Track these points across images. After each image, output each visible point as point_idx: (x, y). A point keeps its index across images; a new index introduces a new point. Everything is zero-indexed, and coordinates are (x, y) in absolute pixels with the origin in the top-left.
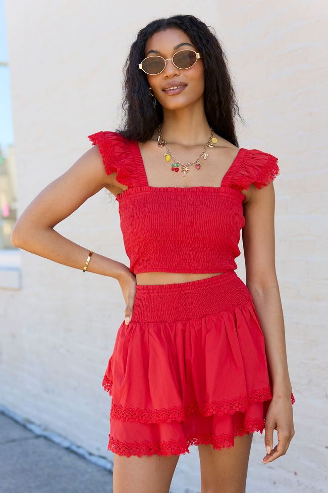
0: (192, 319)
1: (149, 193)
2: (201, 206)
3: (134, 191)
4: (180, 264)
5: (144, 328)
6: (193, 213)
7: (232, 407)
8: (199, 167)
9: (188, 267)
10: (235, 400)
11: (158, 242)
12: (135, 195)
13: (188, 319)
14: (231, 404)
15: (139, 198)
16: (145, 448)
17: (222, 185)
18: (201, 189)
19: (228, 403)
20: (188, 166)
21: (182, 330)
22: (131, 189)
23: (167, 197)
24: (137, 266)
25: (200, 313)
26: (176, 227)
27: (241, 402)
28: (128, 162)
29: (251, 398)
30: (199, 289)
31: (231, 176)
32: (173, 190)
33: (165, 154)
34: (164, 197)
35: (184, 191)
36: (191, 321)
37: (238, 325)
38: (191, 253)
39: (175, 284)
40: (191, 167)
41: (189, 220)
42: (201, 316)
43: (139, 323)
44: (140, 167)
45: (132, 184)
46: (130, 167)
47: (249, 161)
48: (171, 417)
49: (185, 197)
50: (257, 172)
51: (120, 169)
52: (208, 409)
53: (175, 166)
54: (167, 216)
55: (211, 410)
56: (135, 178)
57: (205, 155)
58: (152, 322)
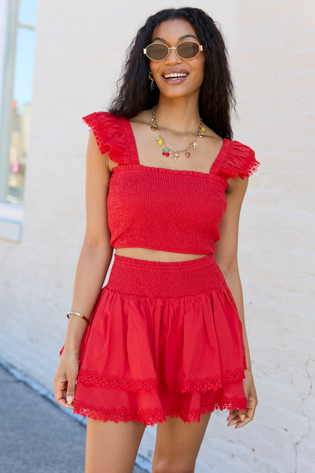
0: (172, 297)
1: (140, 171)
2: (190, 190)
3: (125, 168)
4: (165, 242)
5: (124, 299)
6: (182, 195)
7: (204, 385)
8: (188, 155)
9: (173, 246)
10: (208, 379)
11: (146, 219)
12: (125, 172)
13: (168, 298)
14: (203, 383)
15: (129, 175)
16: (122, 414)
17: (211, 172)
18: (191, 174)
19: (201, 381)
20: (178, 152)
21: (161, 307)
22: (122, 166)
23: (158, 177)
24: (120, 240)
25: (180, 293)
26: (166, 207)
27: (214, 381)
28: (120, 140)
29: (225, 378)
30: (182, 270)
31: (220, 165)
32: (164, 171)
33: (158, 139)
34: (155, 176)
35: (175, 173)
36: (170, 299)
37: (214, 307)
38: (177, 233)
39: (159, 262)
40: (181, 154)
41: (178, 201)
42: (180, 296)
43: (119, 293)
44: (132, 145)
45: (123, 161)
46: (122, 145)
47: (234, 152)
48: (145, 388)
49: (176, 179)
50: (241, 163)
51: (112, 145)
52: (183, 387)
53: (166, 151)
54: (158, 195)
55: (186, 388)
56: (127, 156)
57: (194, 144)
58: (133, 295)
